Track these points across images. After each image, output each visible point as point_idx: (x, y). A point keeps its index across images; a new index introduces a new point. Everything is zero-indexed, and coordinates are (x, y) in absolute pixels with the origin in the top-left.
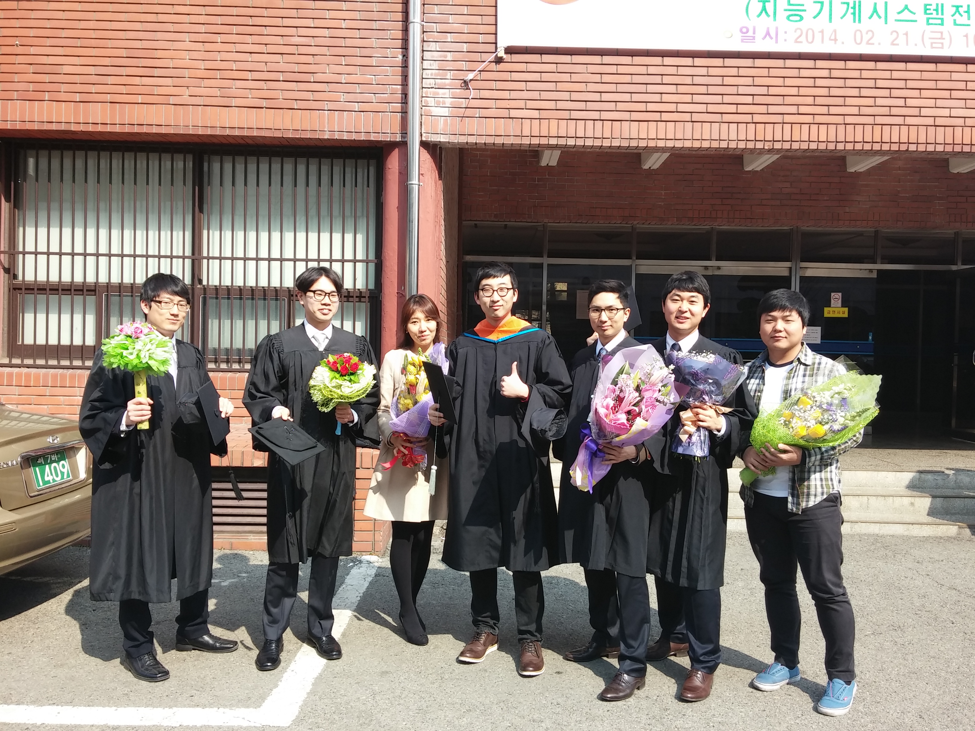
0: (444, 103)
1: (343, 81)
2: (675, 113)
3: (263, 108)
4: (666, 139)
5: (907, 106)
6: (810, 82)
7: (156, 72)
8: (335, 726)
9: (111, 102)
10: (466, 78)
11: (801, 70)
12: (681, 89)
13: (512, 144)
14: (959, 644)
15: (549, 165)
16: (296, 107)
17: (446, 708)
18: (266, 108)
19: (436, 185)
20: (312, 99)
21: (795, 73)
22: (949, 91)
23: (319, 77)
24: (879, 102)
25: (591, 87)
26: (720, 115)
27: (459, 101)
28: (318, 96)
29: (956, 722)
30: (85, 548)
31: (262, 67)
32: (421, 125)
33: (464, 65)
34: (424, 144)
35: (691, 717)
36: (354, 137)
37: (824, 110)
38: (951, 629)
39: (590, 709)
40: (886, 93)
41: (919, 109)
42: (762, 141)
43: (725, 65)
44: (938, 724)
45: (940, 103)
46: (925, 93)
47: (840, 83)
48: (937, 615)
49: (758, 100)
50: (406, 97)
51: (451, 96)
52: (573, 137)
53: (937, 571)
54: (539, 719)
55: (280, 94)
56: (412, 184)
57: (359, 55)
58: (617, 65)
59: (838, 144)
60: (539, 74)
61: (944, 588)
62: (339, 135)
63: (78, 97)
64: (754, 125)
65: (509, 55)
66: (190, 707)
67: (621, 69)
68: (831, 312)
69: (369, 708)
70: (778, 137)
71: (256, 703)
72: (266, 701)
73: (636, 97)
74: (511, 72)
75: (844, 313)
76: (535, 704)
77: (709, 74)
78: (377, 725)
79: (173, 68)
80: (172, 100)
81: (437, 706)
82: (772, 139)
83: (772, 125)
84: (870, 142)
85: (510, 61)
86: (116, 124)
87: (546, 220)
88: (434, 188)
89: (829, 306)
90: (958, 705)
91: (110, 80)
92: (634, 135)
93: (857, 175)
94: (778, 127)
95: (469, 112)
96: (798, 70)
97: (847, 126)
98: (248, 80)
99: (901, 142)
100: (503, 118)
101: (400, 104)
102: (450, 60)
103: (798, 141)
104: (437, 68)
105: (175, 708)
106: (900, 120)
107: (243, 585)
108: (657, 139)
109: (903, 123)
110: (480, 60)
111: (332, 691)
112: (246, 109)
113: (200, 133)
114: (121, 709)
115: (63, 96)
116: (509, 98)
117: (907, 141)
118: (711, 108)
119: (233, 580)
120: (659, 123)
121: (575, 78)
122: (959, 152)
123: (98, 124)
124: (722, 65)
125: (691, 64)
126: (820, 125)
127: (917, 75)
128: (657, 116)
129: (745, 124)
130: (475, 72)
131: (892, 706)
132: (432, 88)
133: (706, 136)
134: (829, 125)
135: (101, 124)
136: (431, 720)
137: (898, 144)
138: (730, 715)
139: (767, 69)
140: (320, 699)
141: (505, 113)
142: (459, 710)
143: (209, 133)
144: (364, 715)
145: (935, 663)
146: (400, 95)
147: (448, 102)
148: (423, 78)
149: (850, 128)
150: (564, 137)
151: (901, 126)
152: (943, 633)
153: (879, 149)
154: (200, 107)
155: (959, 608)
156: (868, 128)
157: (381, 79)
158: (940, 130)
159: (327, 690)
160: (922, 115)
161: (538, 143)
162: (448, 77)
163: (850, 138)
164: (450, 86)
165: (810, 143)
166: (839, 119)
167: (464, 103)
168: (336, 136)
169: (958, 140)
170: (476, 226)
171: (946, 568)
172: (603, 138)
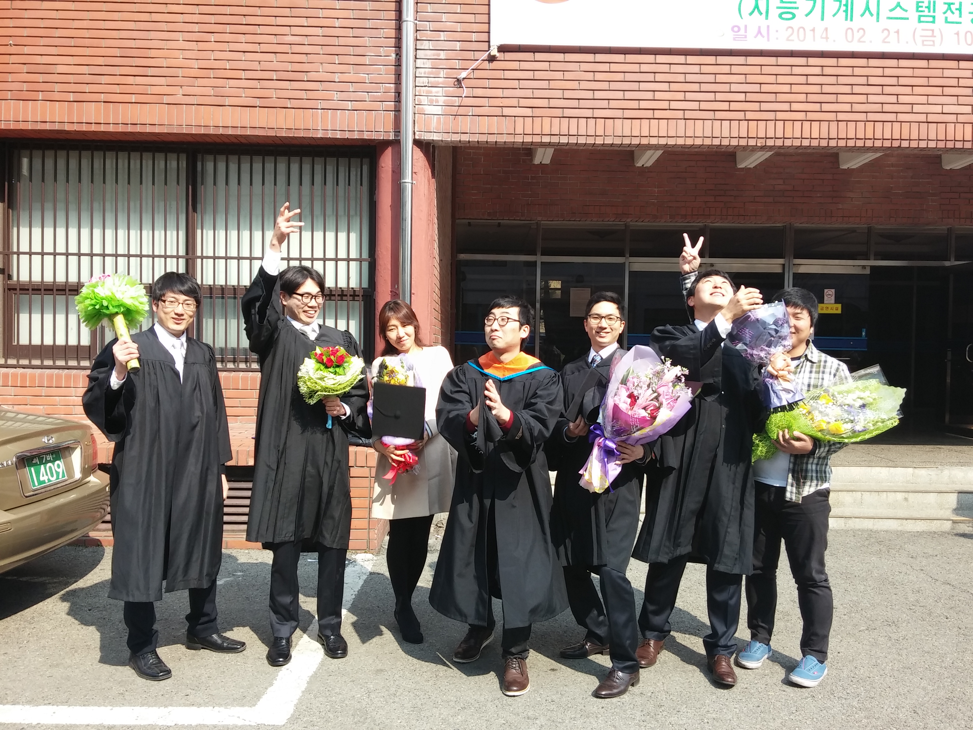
0: (437, 101)
1: (337, 80)
2: (668, 111)
3: (256, 107)
4: (659, 137)
5: (899, 102)
6: (803, 79)
7: (150, 72)
8: (330, 724)
9: (104, 102)
10: (459, 76)
11: (793, 67)
12: (674, 87)
13: (505, 142)
14: (953, 639)
15: (542, 163)
16: (289, 106)
17: (440, 706)
18: (260, 107)
19: (429, 184)
20: (305, 98)
21: (787, 70)
22: (941, 88)
23: (313, 76)
24: (872, 98)
25: (584, 85)
26: (712, 112)
27: (452, 100)
28: (311, 95)
30: (81, 548)
31: (255, 66)
32: (414, 123)
33: (457, 64)
34: (417, 143)
35: (686, 714)
36: (347, 135)
37: (817, 107)
38: (945, 623)
39: (584, 706)
40: (878, 90)
41: (911, 105)
42: (754, 138)
43: (718, 63)
44: (932, 719)
45: (932, 99)
46: (917, 90)
47: (833, 80)
48: (932, 611)
49: (750, 97)
50: (399, 95)
51: (444, 95)
52: (566, 135)
53: (931, 566)
55: (273, 93)
56: (405, 182)
57: (352, 54)
58: (610, 63)
59: (830, 140)
60: (532, 72)
61: (937, 584)
62: (332, 134)
63: (71, 97)
64: (746, 122)
65: (502, 53)
66: (185, 706)
67: (614, 67)
68: (825, 309)
69: (364, 706)
70: (771, 134)
71: (251, 701)
72: (261, 700)
73: (628, 95)
74: (504, 70)
75: (837, 309)
76: (530, 702)
77: (702, 72)
78: (372, 723)
79: (166, 67)
80: (166, 99)
81: (432, 704)
82: (764, 136)
83: (765, 122)
84: (862, 139)
85: (503, 59)
86: (110, 124)
87: (539, 218)
88: (427, 186)
89: (823, 302)
90: (952, 699)
91: (104, 79)
92: (627, 133)
93: (850, 171)
94: (771, 124)
95: (462, 110)
96: (790, 67)
97: (839, 122)
98: (242, 79)
99: (893, 138)
100: (496, 116)
101: (393, 103)
102: (443, 58)
103: (790, 138)
104: (430, 67)
105: (170, 708)
106: (892, 117)
107: (238, 584)
108: (650, 137)
109: (895, 120)
110: (473, 58)
111: (327, 690)
112: (240, 108)
113: (194, 132)
114: (116, 709)
115: (57, 96)
116: (502, 96)
117: (899, 138)
118: (704, 106)
119: (228, 579)
120: (651, 120)
121: (568, 76)
122: (952, 149)
123: (92, 123)
124: (714, 63)
125: (684, 62)
126: (813, 122)
127: (909, 72)
128: (649, 114)
129: (738, 121)
130: (468, 71)
131: (886, 701)
132: (425, 86)
133: (699, 133)
134: (821, 122)
135: (95, 123)
136: (425, 718)
137: (890, 141)
138: (725, 711)
139: (760, 67)
140: (315, 697)
141: (498, 111)
142: (453, 707)
143: (202, 132)
144: (358, 713)
145: (929, 658)
146: (394, 94)
147: (442, 100)
148: (416, 77)
149: (842, 125)
150: (557, 135)
151: (893, 123)
152: (937, 628)
153: (872, 145)
154: (194, 106)
155: (954, 602)
156: (861, 125)
157: (374, 77)
158: (933, 126)
159: (322, 689)
160: (914, 111)
161: (531, 141)
162: (441, 75)
163: (842, 135)
164: (443, 84)
165: (803, 140)
166: (832, 116)
167: (457, 101)
168: (330, 135)
169: (950, 137)
170: (469, 224)
171: (940, 563)
172: (596, 136)
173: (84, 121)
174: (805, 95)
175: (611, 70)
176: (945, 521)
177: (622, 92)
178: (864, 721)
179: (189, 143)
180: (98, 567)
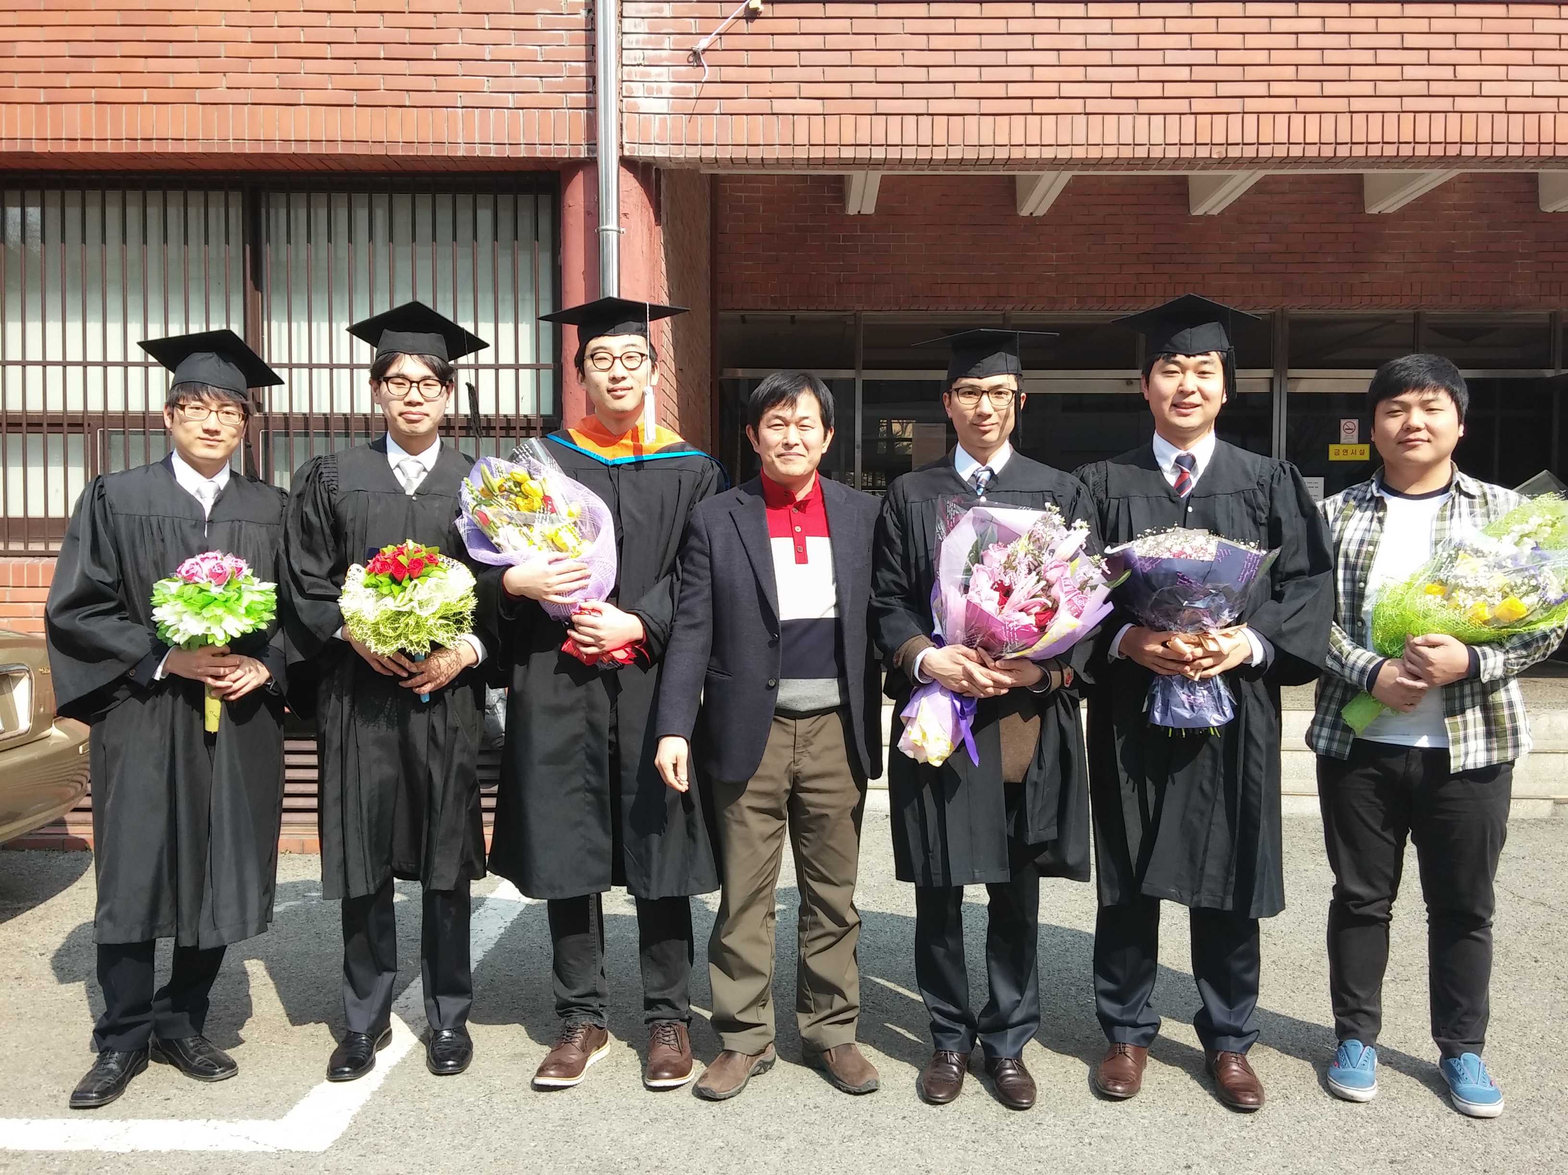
0: (660, 90)
1: (488, 57)
2: (1057, 100)
3: (352, 106)
4: (1042, 145)
5: (1458, 78)
6: (1290, 41)
7: (172, 49)
8: (407, 1150)
9: (97, 103)
10: (697, 47)
11: (1273, 20)
12: (1067, 58)
13: (778, 159)
14: (1545, 996)
15: (862, 213)
16: (407, 104)
17: (613, 1117)
18: (358, 106)
19: (651, 234)
20: (435, 88)
21: (1262, 25)
22: (1530, 52)
23: (446, 51)
24: (1410, 72)
25: (912, 58)
26: (1134, 101)
27: (685, 87)
28: (445, 84)
29: (1533, 1133)
30: (56, 853)
31: (348, 35)
32: (622, 129)
33: (692, 25)
34: (627, 163)
35: (1052, 1128)
36: (508, 152)
37: (1315, 88)
38: (1532, 970)
39: (871, 1116)
40: (1421, 57)
41: (1478, 83)
42: (1207, 144)
43: (1142, 15)
44: (1499, 1136)
45: (1514, 72)
46: (1488, 56)
47: (1342, 41)
48: (1510, 948)
49: (1198, 73)
50: (594, 82)
51: (671, 79)
52: (882, 145)
53: (1514, 874)
54: (777, 1134)
55: (380, 82)
56: (607, 230)
57: (513, 11)
58: (955, 18)
59: (1338, 146)
60: (822, 36)
61: (1523, 903)
62: (481, 150)
63: (42, 95)
64: (1193, 116)
65: (770, 6)
66: (158, 1118)
67: (963, 26)
68: (1341, 453)
69: (477, 1117)
70: (1235, 137)
71: (277, 1110)
72: (296, 1107)
73: (988, 74)
74: (772, 34)
75: (1362, 453)
76: (775, 1108)
77: (1114, 31)
78: (484, 1148)
79: (199, 41)
80: (199, 96)
81: (598, 1113)
82: (1224, 142)
83: (1225, 116)
84: (1394, 143)
85: (771, 15)
86: (107, 139)
87: (859, 307)
88: (646, 238)
89: (1338, 442)
90: (1539, 1102)
91: (95, 65)
92: (987, 139)
93: (1381, 218)
94: (1235, 120)
95: (702, 105)
96: (1267, 20)
97: (1354, 115)
98: (326, 58)
99: (1448, 141)
100: (762, 114)
101: (584, 95)
102: (669, 16)
103: (1269, 144)
104: (647, 31)
105: (131, 1121)
106: (1445, 104)
107: (308, 911)
108: (1027, 145)
109: (1451, 109)
110: (719, 15)
111: (417, 1089)
112: (324, 107)
113: (247, 151)
114: (37, 1123)
115: (17, 95)
116: (771, 80)
117: (1458, 140)
118: (1119, 89)
119: (293, 903)
120: (1028, 117)
121: (883, 41)
122: (1550, 157)
123: (76, 140)
124: (1136, 15)
125: (1083, 15)
126: (1307, 115)
127: (1475, 26)
128: (1025, 106)
129: (1178, 116)
130: (710, 37)
131: (1418, 1105)
132: (638, 65)
133: (1111, 138)
134: (1323, 115)
135: (82, 139)
136: (582, 1138)
137: (1443, 145)
138: (1123, 1123)
139: (1215, 20)
140: (393, 1101)
141: (764, 106)
142: (636, 1119)
143: (262, 151)
144: (463, 1130)
145: (1500, 1029)
146: (585, 79)
147: (667, 89)
148: (623, 49)
149: (1359, 119)
150: (867, 145)
151: (1448, 114)
152: (1517, 977)
153: (1411, 154)
154: (246, 107)
155: (1550, 935)
156: (1391, 119)
157: (551, 51)
158: (1516, 119)
159: (408, 1087)
160: (1483, 94)
161: (822, 156)
162: (666, 46)
163: (1359, 137)
164: (669, 61)
165: (1291, 146)
166: (1340, 104)
167: (694, 90)
168: (478, 152)
169: (1547, 137)
170: (743, 319)
171: (1529, 870)
172: (934, 146)
173: (64, 137)
174: (1294, 68)
175: (957, 32)
176: (1542, 801)
177: (977, 69)
178: (1376, 1141)
179: (244, 172)
180: (76, 883)
